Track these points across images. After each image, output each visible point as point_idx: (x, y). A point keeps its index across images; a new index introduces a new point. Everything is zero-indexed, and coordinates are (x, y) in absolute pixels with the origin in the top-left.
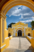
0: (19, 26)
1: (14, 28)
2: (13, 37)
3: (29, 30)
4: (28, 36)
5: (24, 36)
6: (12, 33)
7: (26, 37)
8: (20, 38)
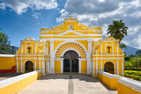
0: (69, 34)
1: (49, 42)
3: (109, 48)
5: (88, 73)
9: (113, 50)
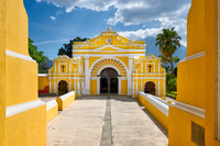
0: (107, 49)
2: (77, 98)
3: (150, 66)
4: (146, 92)
6: (73, 81)
7: (137, 99)
8: (108, 105)
9: (154, 69)
